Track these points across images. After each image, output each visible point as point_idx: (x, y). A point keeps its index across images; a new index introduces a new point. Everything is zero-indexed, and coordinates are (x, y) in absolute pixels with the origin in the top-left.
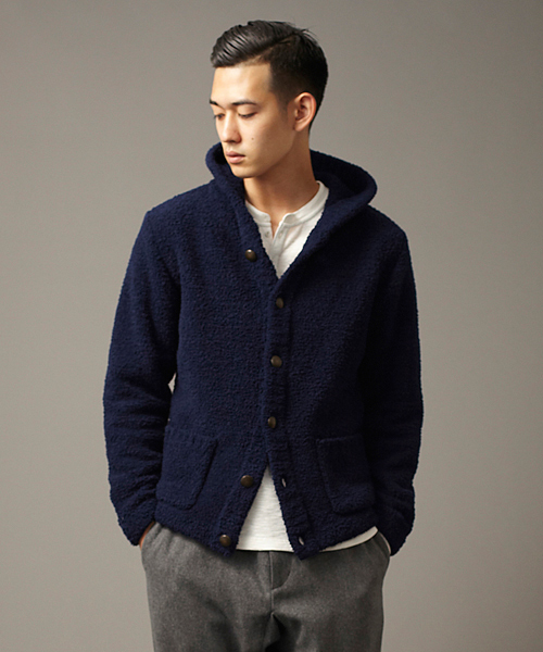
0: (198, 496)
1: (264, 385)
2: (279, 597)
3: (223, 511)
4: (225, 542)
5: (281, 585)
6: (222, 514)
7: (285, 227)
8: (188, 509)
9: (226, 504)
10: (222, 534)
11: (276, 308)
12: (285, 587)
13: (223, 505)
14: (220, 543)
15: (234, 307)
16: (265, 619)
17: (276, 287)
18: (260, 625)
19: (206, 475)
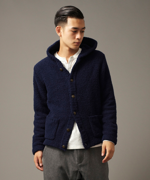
0: (55, 135)
1: (71, 103)
2: (81, 166)
3: (62, 139)
4: (64, 147)
5: (81, 162)
6: (62, 140)
7: (71, 60)
8: (53, 140)
9: (63, 137)
10: (63, 145)
11: (71, 82)
12: (82, 163)
13: (62, 137)
14: (62, 147)
15: (60, 84)
16: (77, 172)
17: (70, 76)
18: (76, 174)
19: (57, 129)
